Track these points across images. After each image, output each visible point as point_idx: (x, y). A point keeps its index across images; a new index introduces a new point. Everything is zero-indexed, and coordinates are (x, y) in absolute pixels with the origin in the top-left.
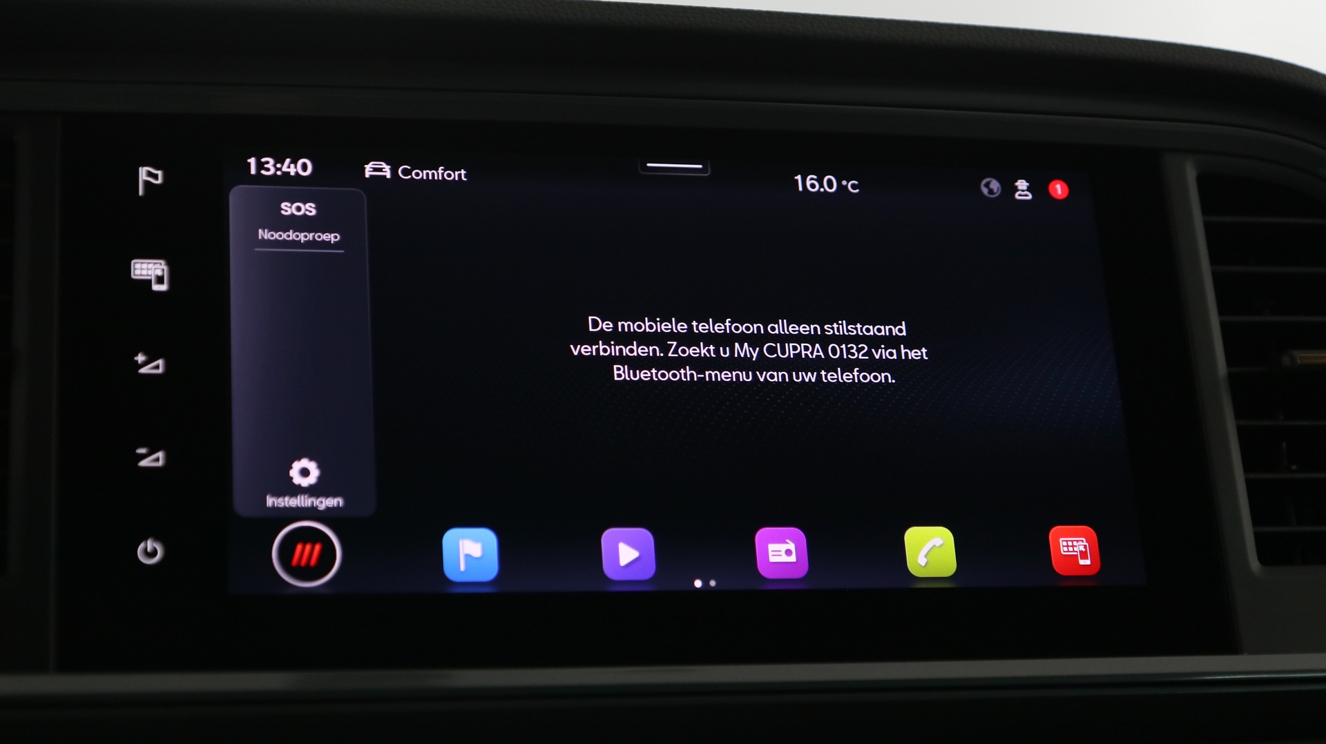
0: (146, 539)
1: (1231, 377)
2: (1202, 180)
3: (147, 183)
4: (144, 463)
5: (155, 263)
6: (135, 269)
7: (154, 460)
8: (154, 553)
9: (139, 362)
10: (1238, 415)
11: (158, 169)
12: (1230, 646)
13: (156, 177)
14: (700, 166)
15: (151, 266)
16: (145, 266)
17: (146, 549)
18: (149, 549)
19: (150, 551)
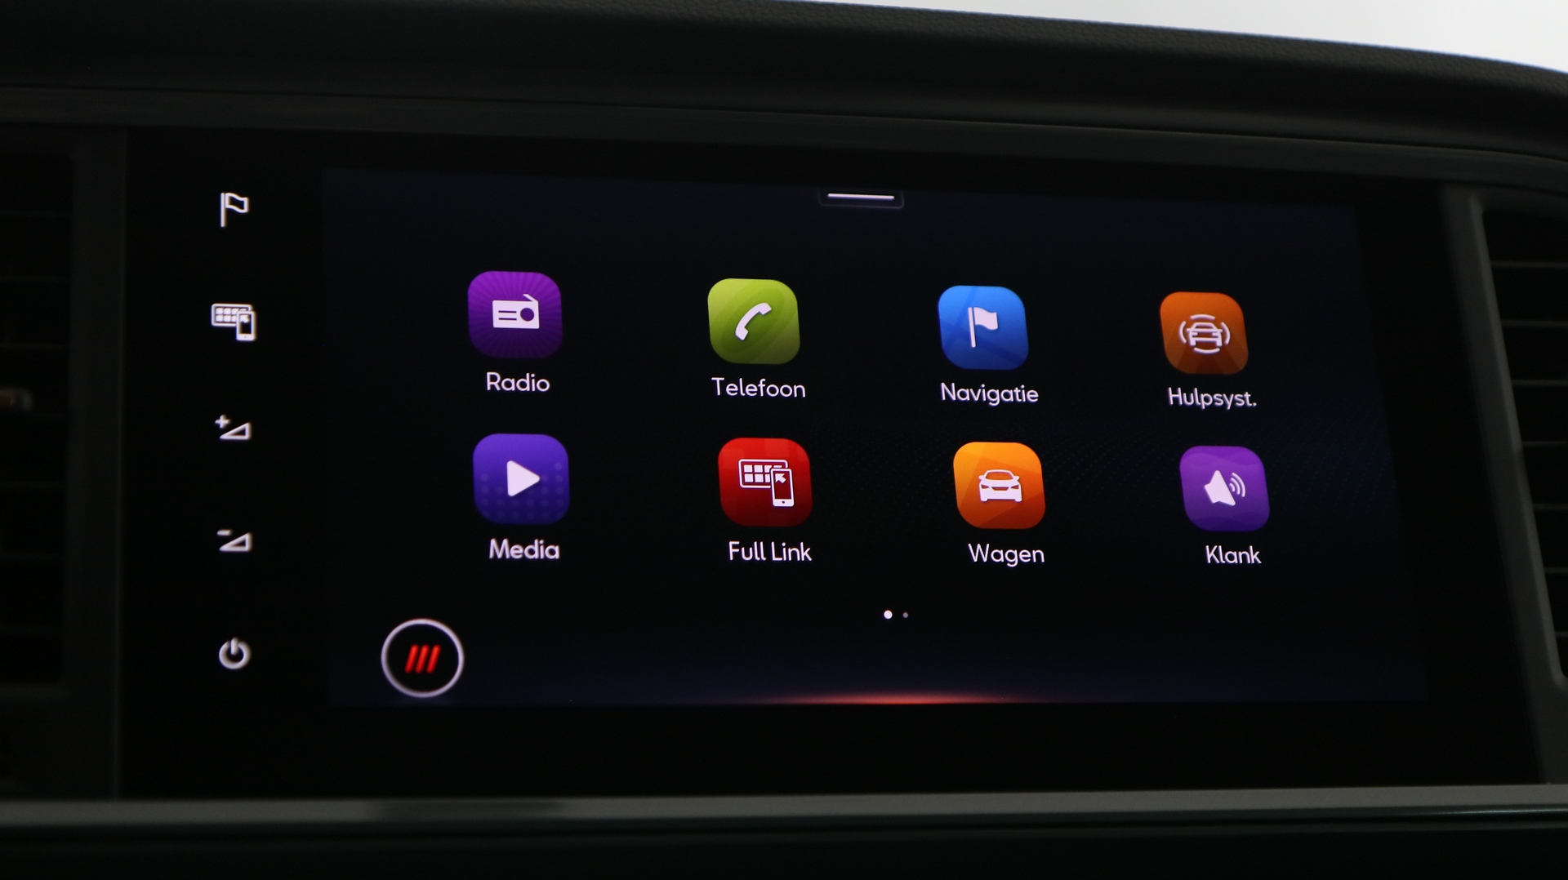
0: (230, 640)
1: (1527, 453)
2: (1489, 219)
3: (229, 211)
4: (226, 548)
5: (241, 308)
6: (216, 315)
7: (239, 544)
8: (238, 657)
9: (222, 426)
10: (1536, 498)
11: (242, 195)
12: (1530, 774)
13: (240, 205)
14: (892, 197)
15: (235, 311)
16: (228, 311)
17: (229, 650)
18: (233, 651)
19: (234, 654)
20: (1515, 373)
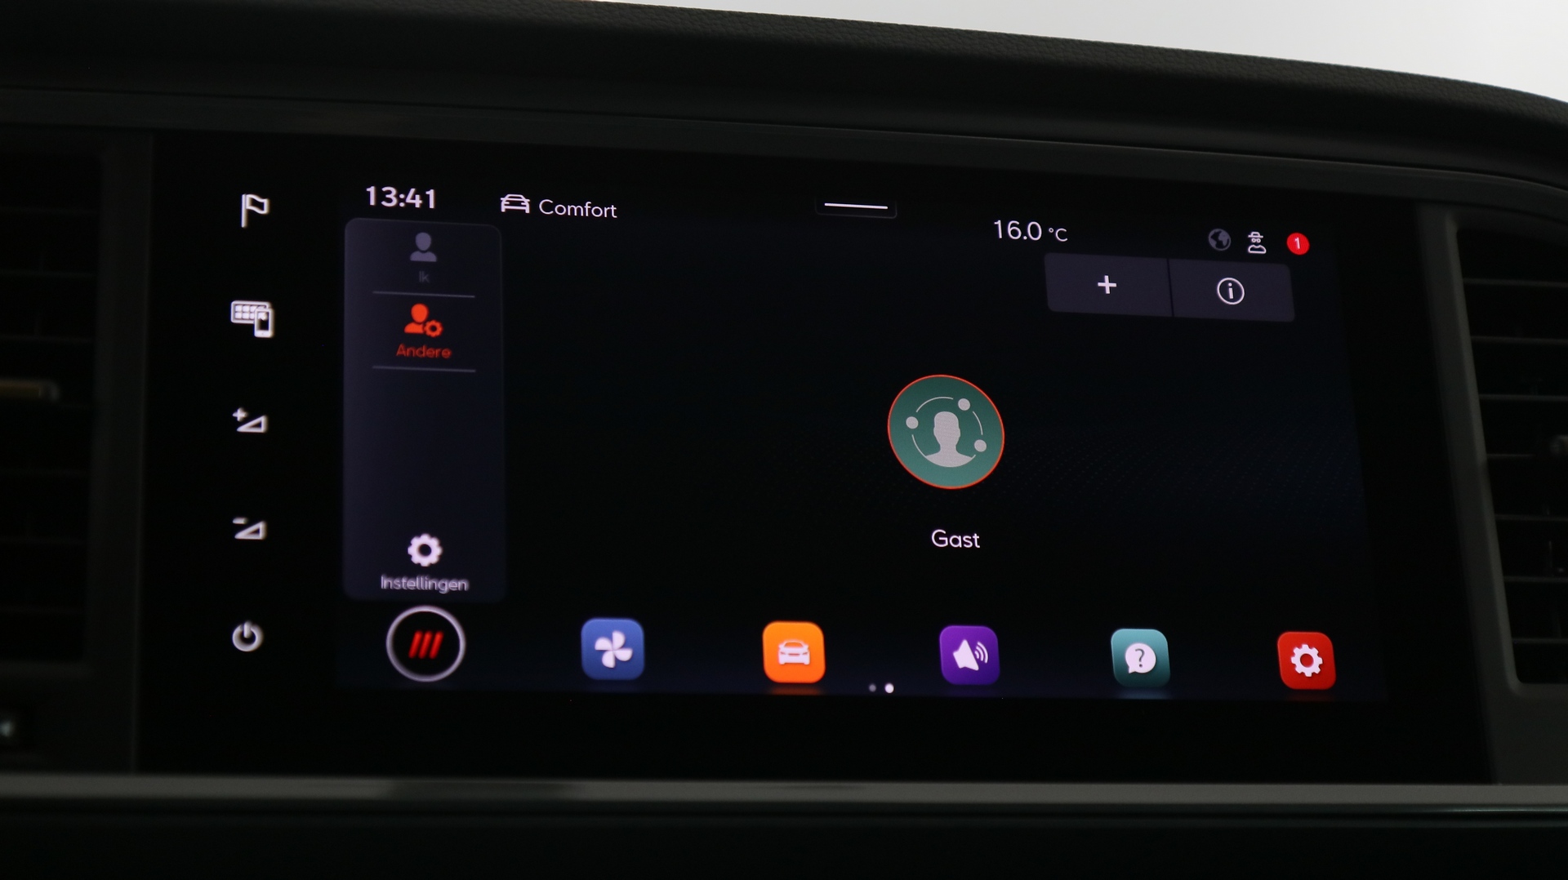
0: (242, 623)
1: (1491, 465)
2: (1461, 236)
3: (250, 213)
4: (241, 535)
5: (259, 306)
6: (235, 312)
7: (253, 532)
8: (251, 639)
9: (239, 419)
10: (1498, 508)
11: (263, 197)
12: (1483, 776)
13: (261, 206)
14: (886, 208)
15: (253, 309)
16: (246, 309)
17: (242, 634)
18: (246, 634)
19: (247, 636)
20: (1482, 388)
